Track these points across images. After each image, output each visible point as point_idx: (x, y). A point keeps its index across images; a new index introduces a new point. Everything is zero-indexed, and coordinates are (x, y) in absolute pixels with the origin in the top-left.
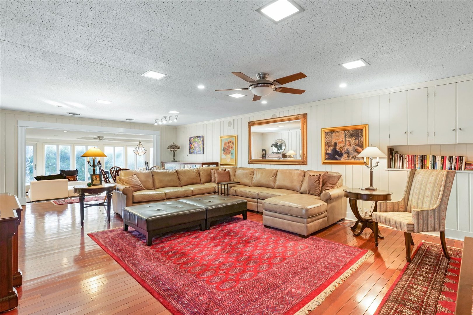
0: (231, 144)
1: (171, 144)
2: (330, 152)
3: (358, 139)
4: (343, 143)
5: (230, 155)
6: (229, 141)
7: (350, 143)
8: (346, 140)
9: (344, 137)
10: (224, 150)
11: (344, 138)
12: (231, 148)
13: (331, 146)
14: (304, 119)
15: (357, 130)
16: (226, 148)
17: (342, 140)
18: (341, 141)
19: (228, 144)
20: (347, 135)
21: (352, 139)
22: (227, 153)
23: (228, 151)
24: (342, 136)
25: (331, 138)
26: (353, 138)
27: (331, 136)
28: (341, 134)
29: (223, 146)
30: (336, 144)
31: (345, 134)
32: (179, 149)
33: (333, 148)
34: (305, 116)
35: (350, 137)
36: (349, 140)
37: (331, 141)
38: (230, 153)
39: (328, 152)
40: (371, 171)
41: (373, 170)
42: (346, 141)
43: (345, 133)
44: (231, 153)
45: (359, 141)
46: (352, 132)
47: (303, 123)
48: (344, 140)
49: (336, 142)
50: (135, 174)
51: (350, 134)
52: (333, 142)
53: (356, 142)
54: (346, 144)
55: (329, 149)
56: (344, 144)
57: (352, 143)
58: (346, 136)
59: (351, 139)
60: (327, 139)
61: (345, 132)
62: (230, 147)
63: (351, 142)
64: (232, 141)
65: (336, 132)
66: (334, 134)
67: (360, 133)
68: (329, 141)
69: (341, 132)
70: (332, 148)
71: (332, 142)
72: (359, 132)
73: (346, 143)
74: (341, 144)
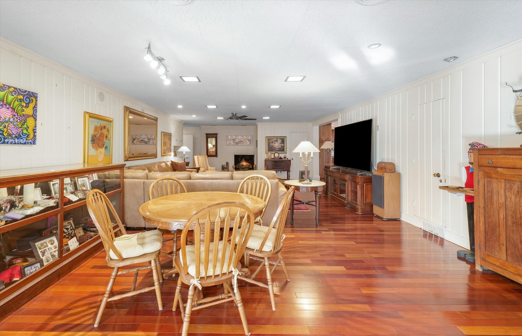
0: (105, 131)
5: (104, 149)
6: (103, 126)
10: (93, 140)
12: (105, 137)
16: (97, 136)
19: (101, 129)
22: (98, 145)
23: (101, 143)
29: (92, 132)
38: (103, 146)
44: (105, 146)
62: (103, 137)
64: (107, 127)
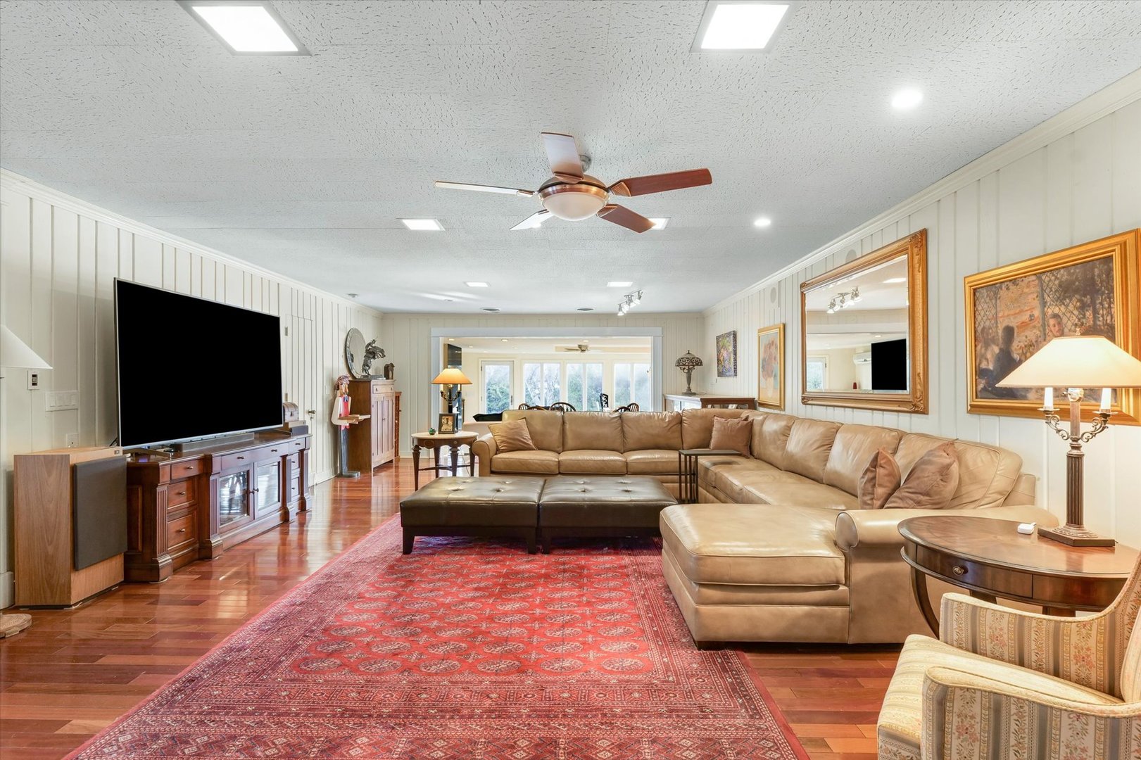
1: (682, 354)
2: (991, 367)
3: (1093, 303)
4: (1035, 327)
7: (1059, 324)
8: (1044, 314)
9: (1037, 303)
11: (1038, 305)
13: (994, 341)
14: (916, 250)
15: (1087, 264)
17: (1029, 313)
18: (1025, 317)
20: (1048, 291)
21: (1067, 306)
24: (1031, 297)
25: (993, 311)
26: (1073, 304)
27: (994, 302)
28: (1026, 290)
30: (1009, 332)
31: (1042, 289)
32: (697, 365)
33: (1001, 349)
34: (920, 240)
35: (1060, 300)
36: (1056, 311)
37: (993, 322)
39: (984, 365)
40: (1075, 452)
41: (1086, 448)
42: (1044, 319)
43: (1042, 286)
45: (1095, 312)
46: (1069, 274)
47: (913, 268)
48: (1037, 313)
49: (1011, 325)
50: (525, 418)
51: (1060, 286)
52: (999, 325)
53: (1084, 315)
54: (1045, 330)
55: (989, 356)
56: (1038, 332)
57: (1069, 324)
58: (1046, 296)
59: (1063, 308)
60: (982, 313)
61: (1040, 279)
63: (1065, 320)
65: (1012, 287)
66: (1003, 293)
67: (1099, 276)
68: (988, 323)
69: (1026, 280)
70: (996, 350)
71: (997, 327)
72: (1097, 271)
73: (1044, 325)
74: (1028, 333)
